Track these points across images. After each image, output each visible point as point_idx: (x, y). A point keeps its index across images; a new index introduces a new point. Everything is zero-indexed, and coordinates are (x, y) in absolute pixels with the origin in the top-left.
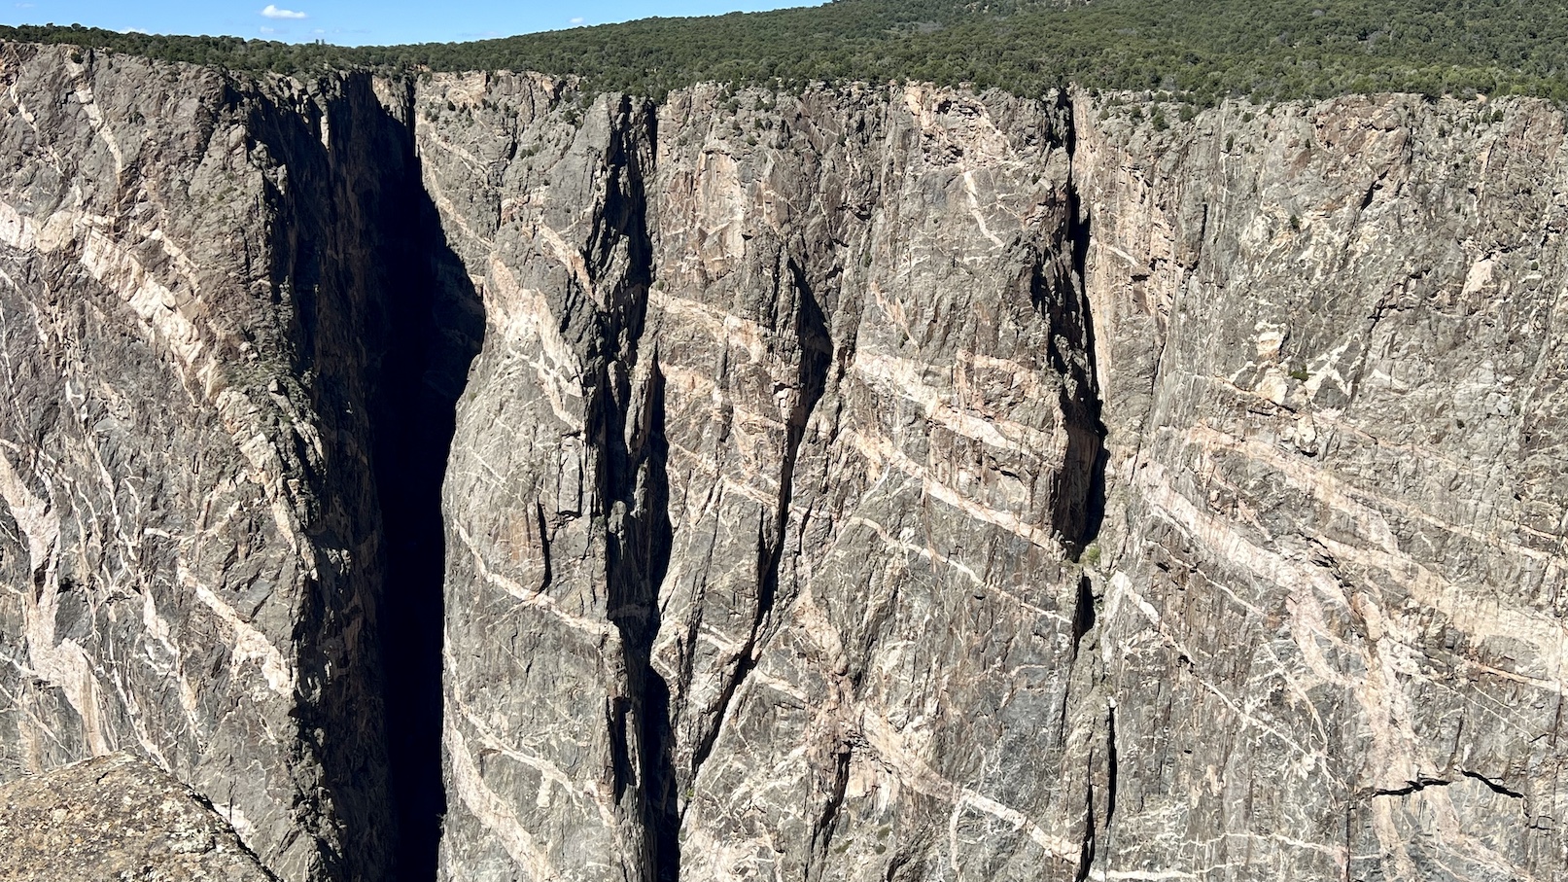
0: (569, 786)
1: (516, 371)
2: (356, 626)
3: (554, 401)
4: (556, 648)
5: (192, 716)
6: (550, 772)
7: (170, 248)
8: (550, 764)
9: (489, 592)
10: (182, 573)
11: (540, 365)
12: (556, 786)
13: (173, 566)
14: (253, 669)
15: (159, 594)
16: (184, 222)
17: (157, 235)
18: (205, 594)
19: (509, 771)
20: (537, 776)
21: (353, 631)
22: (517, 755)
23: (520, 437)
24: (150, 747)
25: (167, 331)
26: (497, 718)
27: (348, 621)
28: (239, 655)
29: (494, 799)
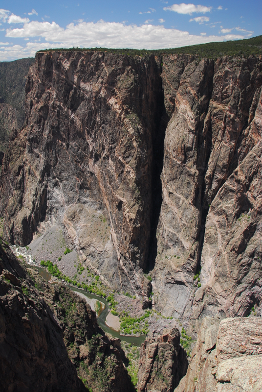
0: (186, 201)
1: (181, 117)
2: (147, 166)
3: (189, 123)
4: (185, 174)
5: (117, 180)
6: (182, 198)
7: (116, 91)
8: (183, 196)
9: (173, 161)
10: (116, 154)
11: (186, 116)
12: (183, 201)
13: (114, 152)
14: (128, 173)
15: (112, 157)
18: (120, 158)
19: (174, 197)
20: (179, 199)
21: (146, 167)
22: (176, 194)
23: (181, 131)
24: (109, 185)
26: (173, 186)
27: (146, 165)
28: (126, 170)
29: (171, 202)
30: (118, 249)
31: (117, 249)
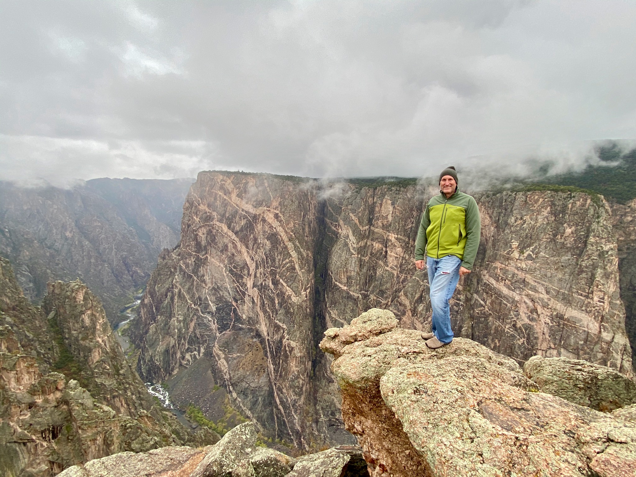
1: (343, 242)
3: (351, 248)
4: (348, 298)
5: (277, 305)
7: (280, 215)
9: (336, 285)
10: (277, 276)
11: (348, 241)
14: (289, 297)
15: (273, 280)
16: (283, 210)
17: (277, 212)
18: (281, 281)
19: (337, 323)
21: (308, 291)
22: (339, 319)
25: (278, 230)
26: (335, 311)
27: (308, 288)
28: (287, 294)
30: (275, 384)
31: (273, 384)
